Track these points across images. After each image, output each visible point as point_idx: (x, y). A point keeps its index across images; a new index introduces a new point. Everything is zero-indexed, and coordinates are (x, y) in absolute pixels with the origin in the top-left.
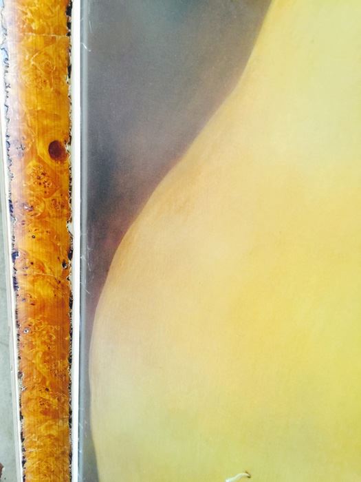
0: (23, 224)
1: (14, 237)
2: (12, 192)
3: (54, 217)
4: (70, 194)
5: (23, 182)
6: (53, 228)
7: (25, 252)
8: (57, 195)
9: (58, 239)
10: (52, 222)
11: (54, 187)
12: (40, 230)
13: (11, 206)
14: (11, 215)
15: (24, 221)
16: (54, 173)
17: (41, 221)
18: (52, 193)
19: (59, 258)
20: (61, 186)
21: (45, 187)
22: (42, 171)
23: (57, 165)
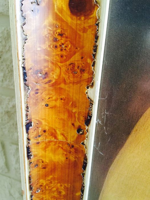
0: (37, 93)
1: (27, 107)
2: (26, 57)
3: (70, 83)
4: (94, 56)
5: (38, 45)
6: (68, 95)
7: (38, 121)
8: (76, 58)
9: (74, 105)
10: (67, 89)
11: (73, 49)
12: (54, 98)
13: (25, 74)
14: (25, 84)
15: (37, 90)
16: (74, 32)
17: (56, 89)
18: (69, 57)
19: (73, 124)
20: (83, 47)
21: (61, 50)
22: (59, 31)
23: (79, 22)
